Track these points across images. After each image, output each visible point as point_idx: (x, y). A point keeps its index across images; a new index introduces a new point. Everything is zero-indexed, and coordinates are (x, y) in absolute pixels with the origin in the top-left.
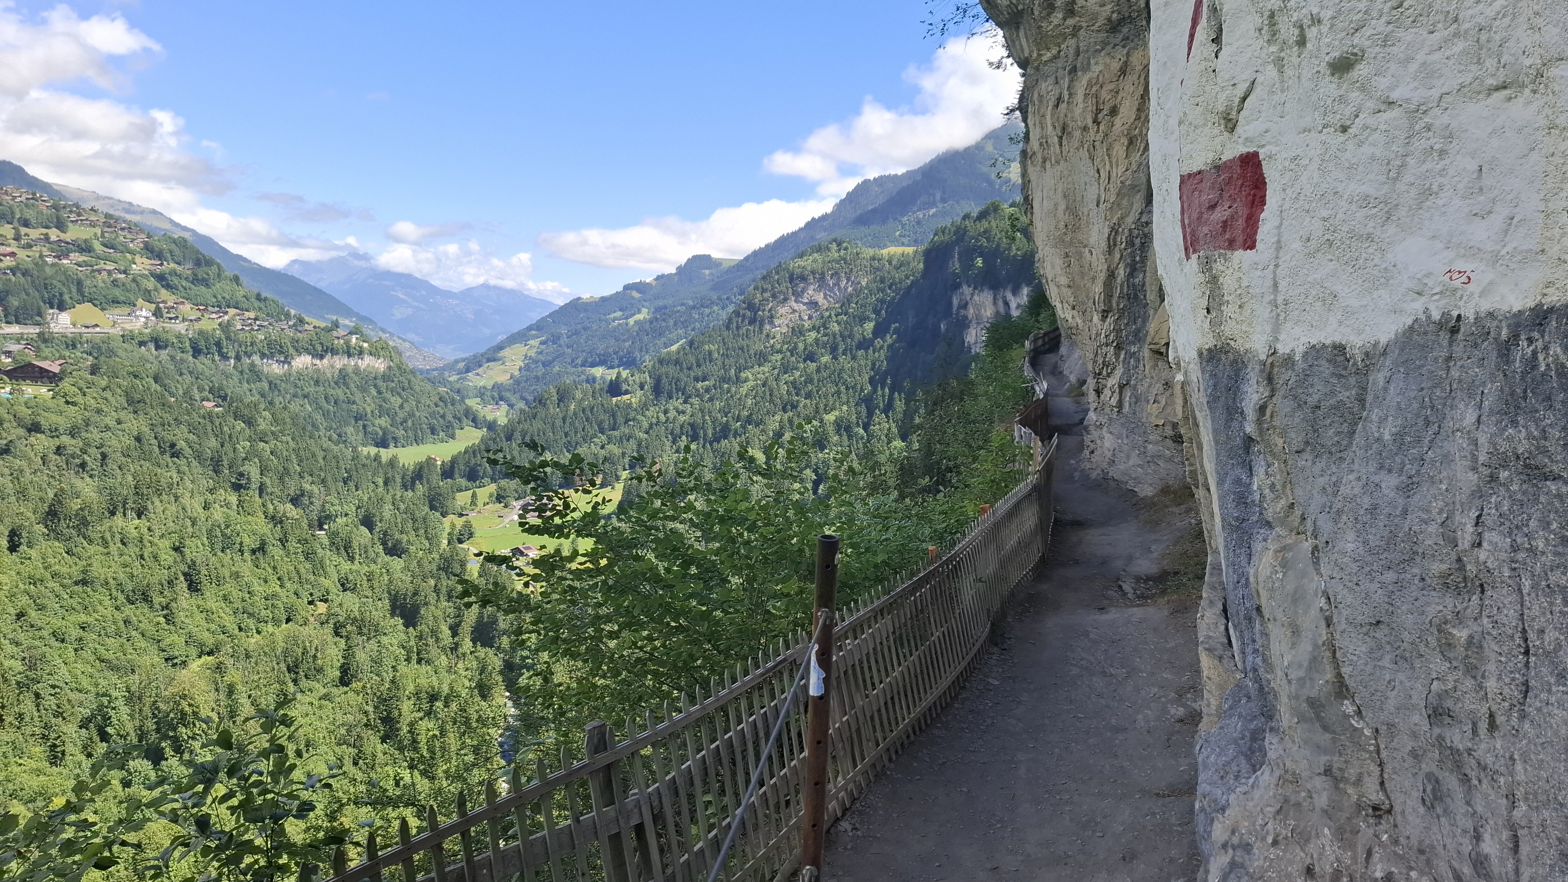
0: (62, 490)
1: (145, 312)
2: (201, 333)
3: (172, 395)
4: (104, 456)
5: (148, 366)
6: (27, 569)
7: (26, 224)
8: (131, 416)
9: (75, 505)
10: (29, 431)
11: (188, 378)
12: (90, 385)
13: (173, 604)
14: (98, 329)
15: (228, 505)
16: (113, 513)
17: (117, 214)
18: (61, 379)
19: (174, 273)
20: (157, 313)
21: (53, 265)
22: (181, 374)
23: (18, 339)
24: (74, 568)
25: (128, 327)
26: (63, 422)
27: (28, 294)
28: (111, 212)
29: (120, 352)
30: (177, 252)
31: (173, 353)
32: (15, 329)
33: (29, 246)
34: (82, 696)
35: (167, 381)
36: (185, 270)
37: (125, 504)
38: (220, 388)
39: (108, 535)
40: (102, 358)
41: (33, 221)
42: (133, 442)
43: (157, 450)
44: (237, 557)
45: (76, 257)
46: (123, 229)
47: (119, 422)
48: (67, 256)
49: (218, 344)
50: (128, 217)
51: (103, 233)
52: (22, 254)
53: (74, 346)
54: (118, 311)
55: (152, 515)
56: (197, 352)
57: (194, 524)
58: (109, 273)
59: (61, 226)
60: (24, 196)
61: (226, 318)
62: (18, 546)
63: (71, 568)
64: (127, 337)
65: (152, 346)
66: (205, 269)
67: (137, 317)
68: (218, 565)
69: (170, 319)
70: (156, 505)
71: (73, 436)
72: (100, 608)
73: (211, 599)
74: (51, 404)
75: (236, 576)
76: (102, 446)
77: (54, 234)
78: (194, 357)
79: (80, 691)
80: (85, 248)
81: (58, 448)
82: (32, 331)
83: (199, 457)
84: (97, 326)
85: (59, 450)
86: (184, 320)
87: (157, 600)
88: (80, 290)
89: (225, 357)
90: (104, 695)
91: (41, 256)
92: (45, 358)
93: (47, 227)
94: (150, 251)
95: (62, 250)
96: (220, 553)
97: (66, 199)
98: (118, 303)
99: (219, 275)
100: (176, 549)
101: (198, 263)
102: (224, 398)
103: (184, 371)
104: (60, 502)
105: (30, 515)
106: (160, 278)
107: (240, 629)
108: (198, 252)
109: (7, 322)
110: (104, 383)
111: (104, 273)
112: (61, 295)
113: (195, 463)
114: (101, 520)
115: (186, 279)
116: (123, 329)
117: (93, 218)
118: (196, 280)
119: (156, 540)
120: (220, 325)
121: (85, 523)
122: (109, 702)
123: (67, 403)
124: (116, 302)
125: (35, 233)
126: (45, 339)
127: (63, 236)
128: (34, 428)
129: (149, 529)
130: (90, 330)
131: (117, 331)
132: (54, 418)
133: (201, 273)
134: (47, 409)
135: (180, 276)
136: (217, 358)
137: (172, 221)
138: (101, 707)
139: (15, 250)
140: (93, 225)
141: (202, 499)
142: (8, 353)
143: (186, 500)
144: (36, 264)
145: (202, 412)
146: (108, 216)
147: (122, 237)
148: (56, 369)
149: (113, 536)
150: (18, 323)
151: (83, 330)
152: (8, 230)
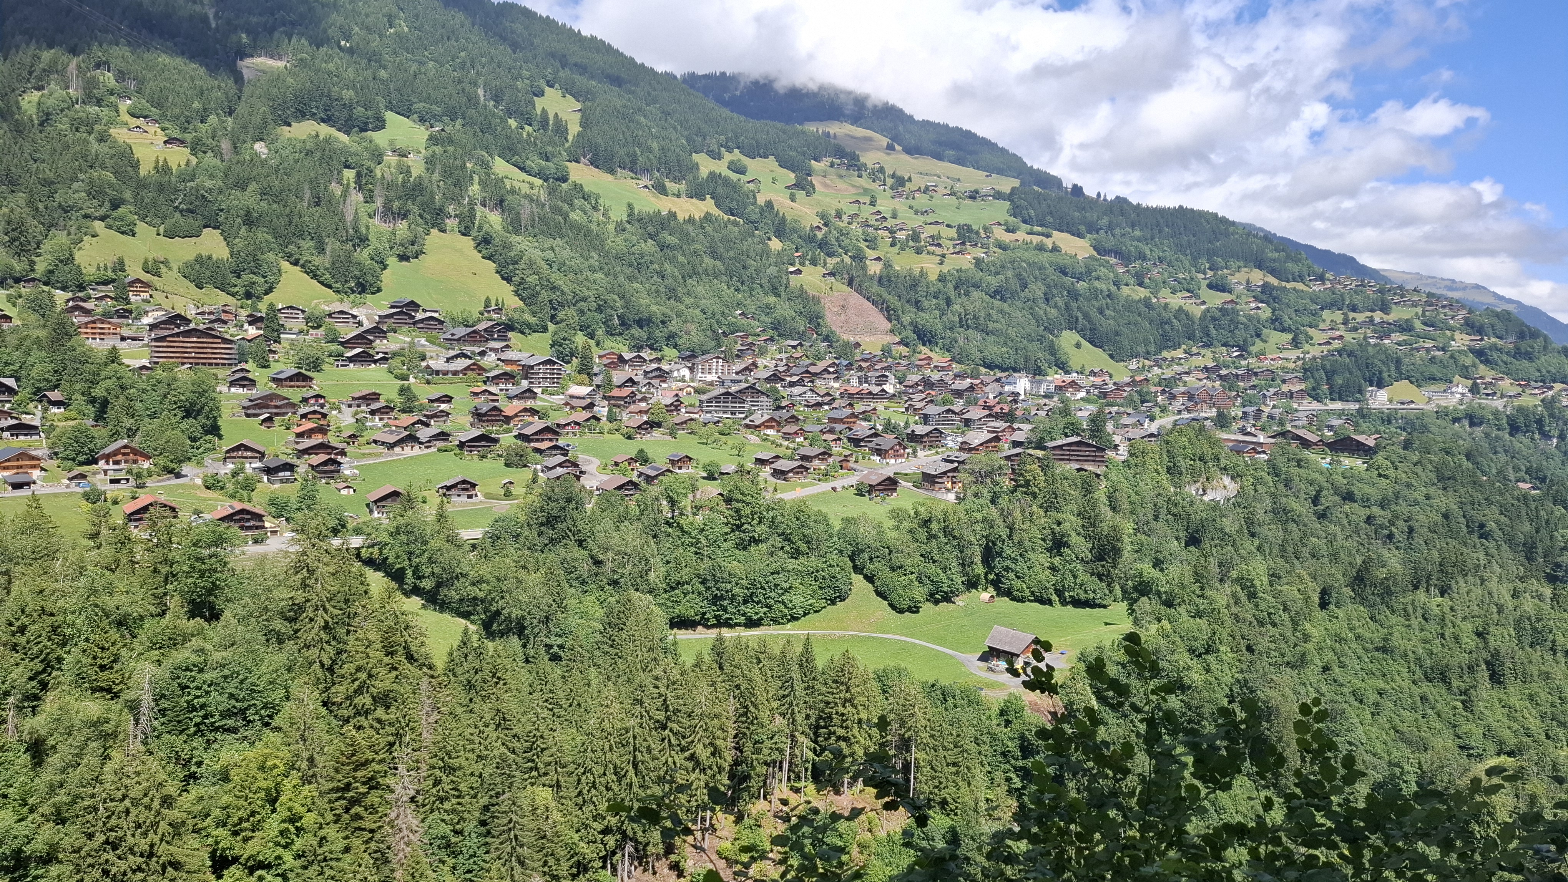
0: (1369, 557)
1: (1461, 388)
2: (1520, 409)
3: (1484, 473)
4: (1411, 530)
5: (1461, 442)
6: (1334, 627)
7: (1354, 309)
8: (1440, 492)
9: (1381, 573)
10: (1344, 499)
11: (1503, 457)
12: (1404, 458)
13: (1472, 691)
14: (1413, 406)
15: (1541, 597)
16: (1416, 587)
17: (1438, 292)
18: (1375, 452)
19: (1494, 347)
20: (1474, 389)
21: (1375, 345)
22: (1496, 453)
23: (1340, 414)
24: (1376, 634)
25: (1443, 403)
26: (1374, 494)
27: (1351, 373)
28: (1434, 291)
29: (1434, 429)
30: (1499, 326)
31: (1488, 430)
32: (1338, 405)
33: (1355, 329)
34: (1376, 761)
35: (1480, 459)
36: (1508, 344)
37: (1429, 579)
38: (1539, 470)
39: (1410, 608)
40: (1415, 434)
41: (1360, 306)
42: (1440, 519)
43: (1465, 529)
44: (1549, 656)
45: (1397, 337)
46: (1444, 307)
47: (1428, 497)
48: (1388, 336)
49: (1540, 422)
50: (1450, 294)
51: (1424, 311)
52: (1348, 337)
53: (1389, 422)
54: (1433, 388)
55: (1455, 595)
56: (1514, 429)
57: (1500, 611)
58: (1428, 350)
59: (1385, 309)
60: (1354, 284)
61: (1551, 393)
62: (1328, 604)
63: (1373, 634)
64: (1442, 413)
65: (1466, 423)
66: (1530, 342)
67: (1452, 393)
68: (1525, 661)
69: (1488, 395)
70: (1460, 585)
71: (1383, 508)
72: (1397, 678)
73: (1515, 694)
74: (1364, 475)
75: (1547, 676)
76: (1409, 519)
77: (1378, 316)
78: (1511, 434)
79: (1374, 755)
80: (1405, 327)
81: (1369, 518)
82: (1353, 406)
83: (1510, 541)
84: (1412, 402)
85: (1369, 520)
86: (1502, 396)
87: (1455, 683)
88: (1398, 369)
89: (1546, 436)
90: (1397, 765)
91: (1365, 338)
92: (1363, 433)
93: (1372, 311)
94: (1471, 327)
95: (1384, 330)
96: (1528, 648)
97: (1391, 282)
98: (1434, 379)
99: (1545, 348)
100: (1479, 634)
101: (1521, 336)
102: (1543, 480)
103: (1498, 449)
104: (1367, 569)
105: (1340, 577)
106: (1480, 354)
107: (1548, 737)
108: (1523, 324)
109: (1332, 400)
110: (1415, 458)
111: (1423, 351)
112: (1381, 373)
113: (1505, 547)
114: (1404, 591)
115: (1507, 353)
116: (1438, 406)
117: (1416, 298)
118: (1518, 354)
119: (1458, 622)
120: (1542, 401)
121: (1389, 592)
122: (1401, 774)
123: (1380, 475)
124: (1432, 379)
125: (1361, 317)
126: (1363, 414)
127: (1386, 318)
128: (1349, 497)
129: (1452, 609)
130: (1405, 407)
131: (1432, 407)
132: (1367, 489)
133: (1524, 346)
134: (1361, 480)
135: (1500, 350)
136: (1537, 436)
137: (1495, 294)
138: (1393, 776)
139: (1342, 333)
140: (1415, 305)
141: (1511, 586)
142: (1331, 428)
143: (1493, 585)
144: (1360, 345)
145: (1516, 493)
146: (1430, 295)
147: (1443, 314)
148: (1371, 442)
149: (1415, 610)
150: (1341, 399)
151: (1399, 406)
152: (1338, 316)
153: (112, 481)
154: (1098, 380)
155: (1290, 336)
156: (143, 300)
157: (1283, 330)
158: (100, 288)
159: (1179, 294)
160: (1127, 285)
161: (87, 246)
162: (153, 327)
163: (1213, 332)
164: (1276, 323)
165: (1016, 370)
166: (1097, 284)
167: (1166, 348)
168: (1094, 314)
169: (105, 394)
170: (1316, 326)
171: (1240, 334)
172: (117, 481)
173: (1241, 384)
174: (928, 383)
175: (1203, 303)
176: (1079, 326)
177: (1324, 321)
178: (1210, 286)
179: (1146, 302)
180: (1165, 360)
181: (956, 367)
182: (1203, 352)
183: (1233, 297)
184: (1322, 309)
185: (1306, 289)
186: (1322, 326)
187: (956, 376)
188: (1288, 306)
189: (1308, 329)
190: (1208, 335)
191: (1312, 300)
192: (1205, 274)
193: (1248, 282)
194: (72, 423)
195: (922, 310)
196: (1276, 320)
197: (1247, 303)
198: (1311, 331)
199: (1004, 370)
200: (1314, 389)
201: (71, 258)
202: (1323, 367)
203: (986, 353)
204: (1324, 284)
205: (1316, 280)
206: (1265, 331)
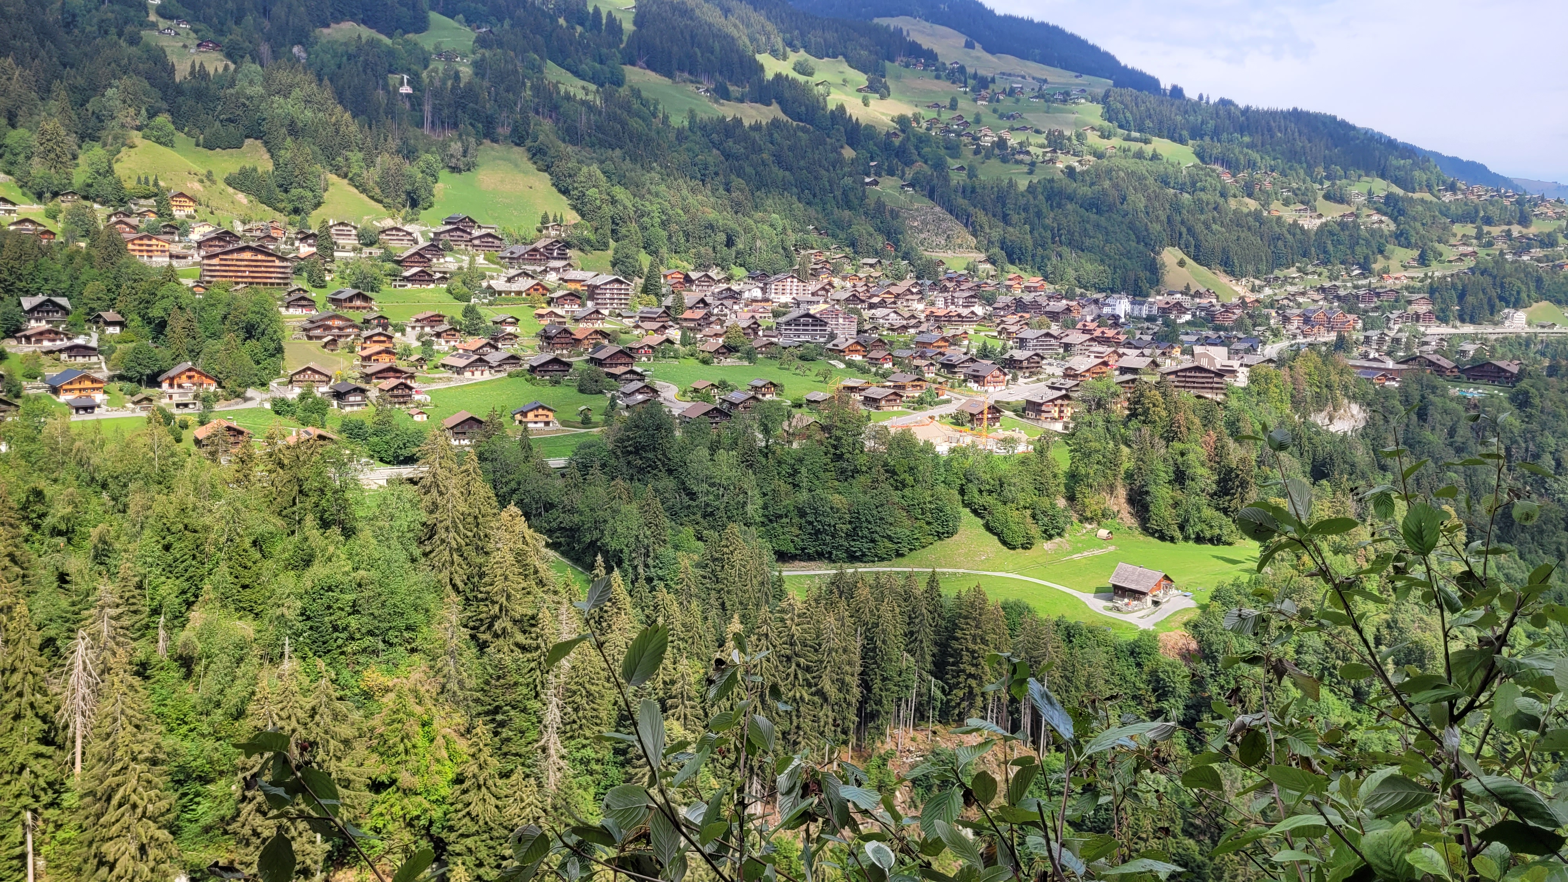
7: (1488, 221)
12: (1549, 387)
14: (1554, 330)
18: (1518, 380)
21: (1513, 262)
23: (1473, 338)
27: (1485, 293)
32: (1469, 329)
33: (1490, 244)
40: (1559, 360)
41: (1497, 218)
45: (1537, 252)
48: (1527, 252)
52: (1482, 253)
53: (1528, 347)
59: (1524, 221)
60: (1489, 194)
77: (1516, 230)
80: (1547, 242)
82: (1487, 330)
84: (1554, 325)
88: (1538, 288)
91: (1501, 254)
92: (1504, 358)
93: (1509, 223)
95: (1523, 246)
97: (1531, 192)
109: (1462, 322)
112: (1518, 293)
117: (1560, 210)
125: (1496, 231)
127: (1525, 232)
130: (1545, 330)
139: (1476, 249)
140: (1559, 217)
142: (1463, 353)
144: (1496, 263)
148: (1514, 369)
150: (1472, 321)
151: (1539, 330)
152: (1470, 230)
153: (178, 406)
154: (1204, 302)
155: (1416, 253)
156: (188, 216)
157: (1408, 245)
158: (142, 202)
159: (1292, 207)
160: (1235, 196)
161: (125, 158)
162: (200, 245)
163: (1330, 248)
164: (1402, 238)
165: (1113, 291)
166: (1202, 195)
167: (1280, 266)
168: (1199, 228)
169: (163, 314)
170: (1446, 242)
171: (1361, 251)
172: (186, 405)
173: (1362, 305)
174: (1020, 306)
175: (1320, 216)
176: (1182, 242)
177: (1455, 235)
178: (1327, 197)
179: (1257, 215)
180: (1276, 278)
181: (1050, 288)
182: (1319, 270)
183: (1353, 209)
184: (1453, 222)
185: (1435, 200)
186: (1452, 241)
187: (1049, 298)
188: (1415, 219)
189: (1436, 245)
190: (1325, 252)
191: (1441, 212)
192: (1321, 184)
193: (1370, 193)
194: (132, 345)
195: (1011, 225)
196: (1401, 234)
197: (1368, 216)
198: (1440, 247)
199: (1101, 290)
200: (1443, 310)
201: (110, 171)
202: (1454, 286)
203: (1082, 272)
204: (1455, 194)
205: (1446, 190)
206: (1389, 247)
